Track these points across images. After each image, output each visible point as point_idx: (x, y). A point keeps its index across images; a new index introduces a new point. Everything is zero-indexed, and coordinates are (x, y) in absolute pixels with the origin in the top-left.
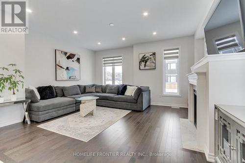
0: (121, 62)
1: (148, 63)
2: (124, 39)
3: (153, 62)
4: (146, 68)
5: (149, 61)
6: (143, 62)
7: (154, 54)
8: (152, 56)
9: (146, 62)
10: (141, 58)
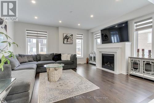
0: (46, 37)
1: (69, 40)
2: (60, 22)
3: (72, 40)
4: (68, 43)
5: (69, 39)
6: (66, 39)
7: (72, 35)
8: (71, 36)
9: (68, 39)
10: (64, 36)
